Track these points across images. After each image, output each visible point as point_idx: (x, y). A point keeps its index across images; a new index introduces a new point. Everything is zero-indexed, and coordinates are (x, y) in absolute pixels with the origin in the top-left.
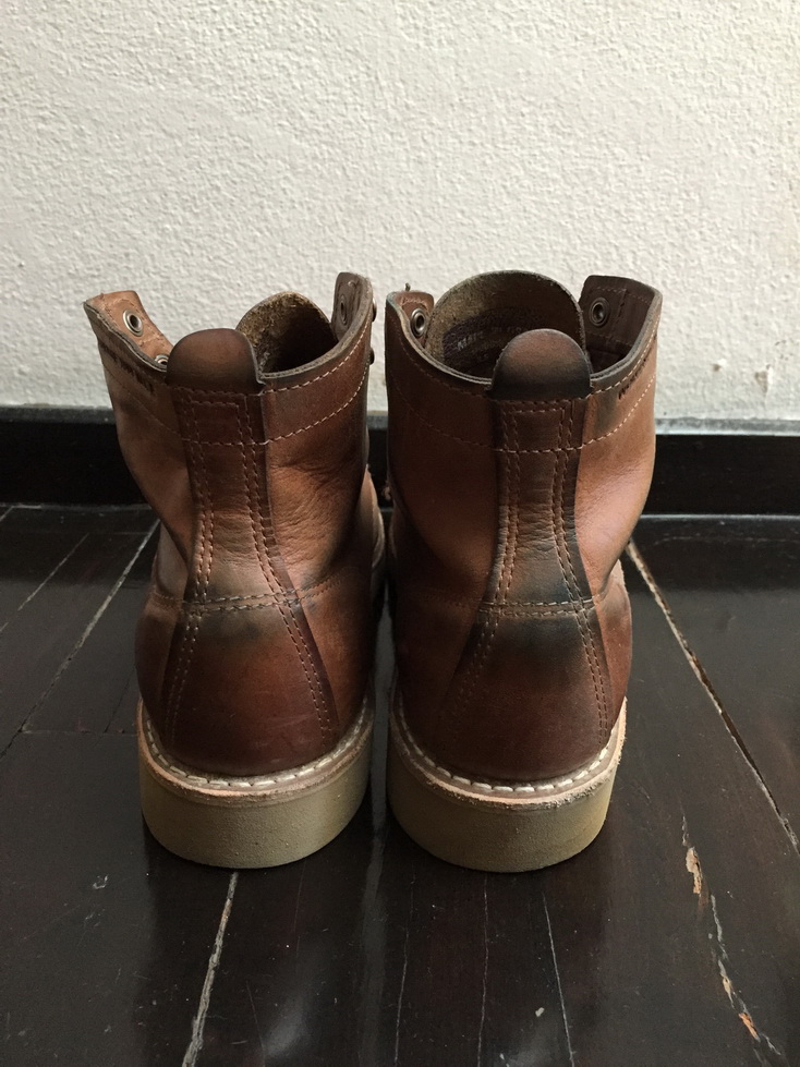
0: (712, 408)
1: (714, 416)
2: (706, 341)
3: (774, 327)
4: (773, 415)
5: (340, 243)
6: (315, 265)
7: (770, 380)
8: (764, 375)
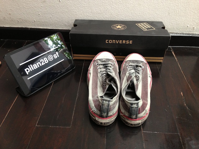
0: (186, 32)
1: (186, 33)
2: (187, 23)
3: (196, 21)
4: (194, 33)
5: (136, 9)
6: (132, 12)
7: (195, 28)
8: (194, 28)
